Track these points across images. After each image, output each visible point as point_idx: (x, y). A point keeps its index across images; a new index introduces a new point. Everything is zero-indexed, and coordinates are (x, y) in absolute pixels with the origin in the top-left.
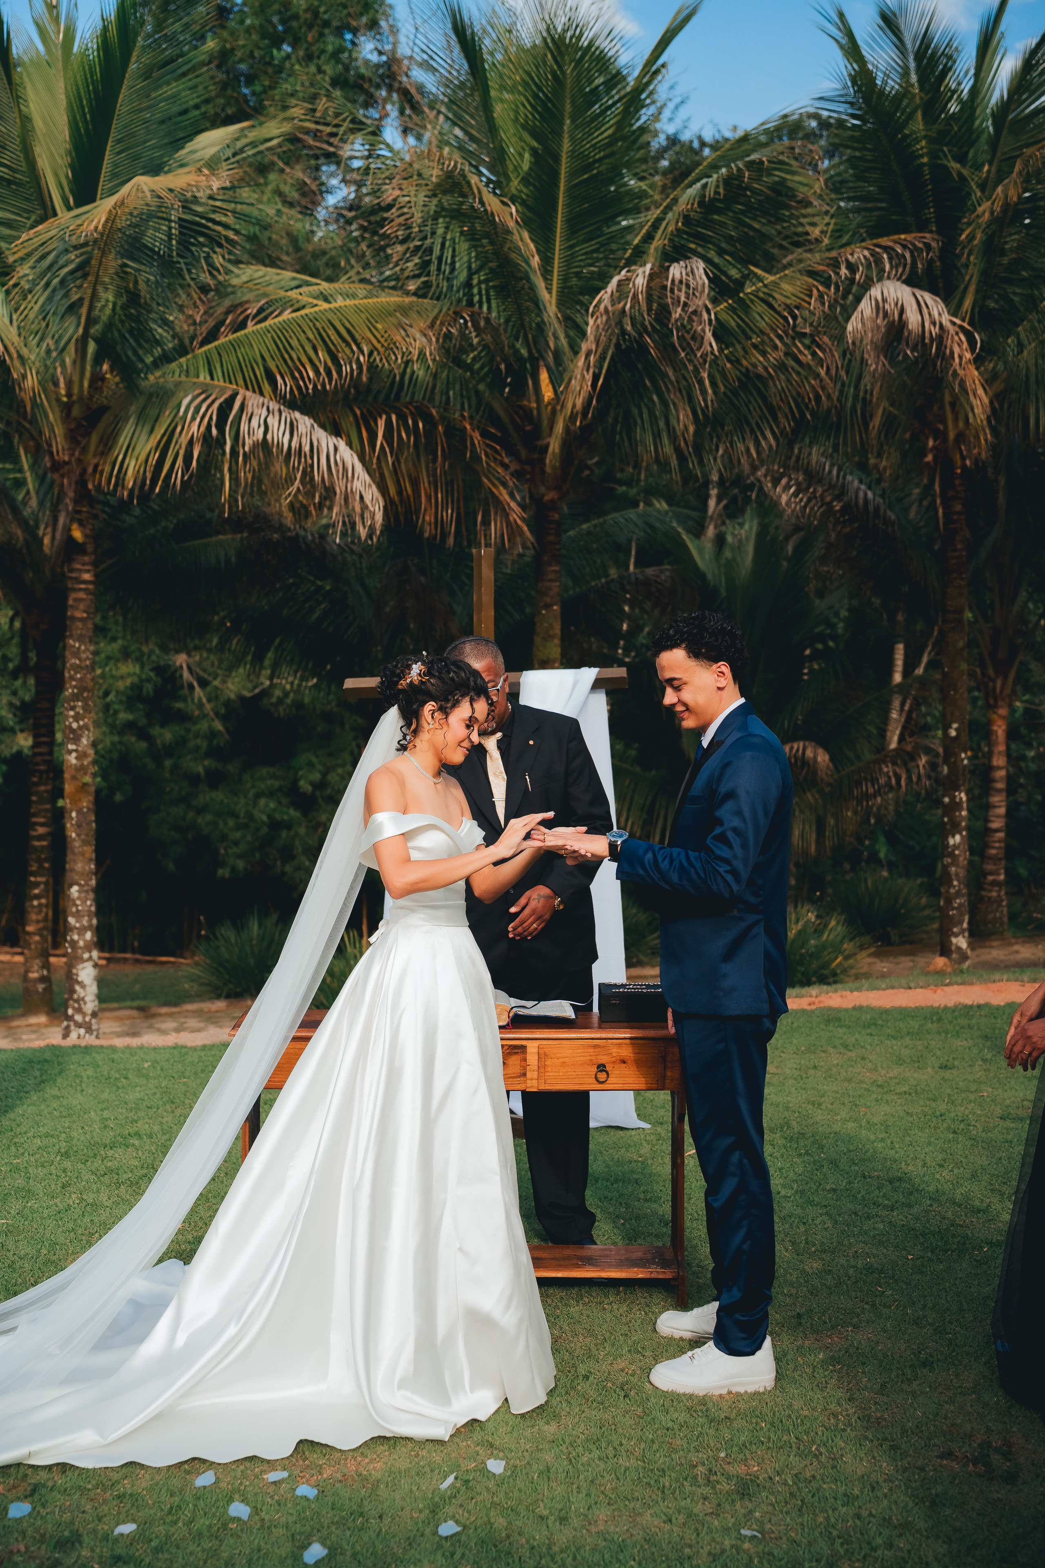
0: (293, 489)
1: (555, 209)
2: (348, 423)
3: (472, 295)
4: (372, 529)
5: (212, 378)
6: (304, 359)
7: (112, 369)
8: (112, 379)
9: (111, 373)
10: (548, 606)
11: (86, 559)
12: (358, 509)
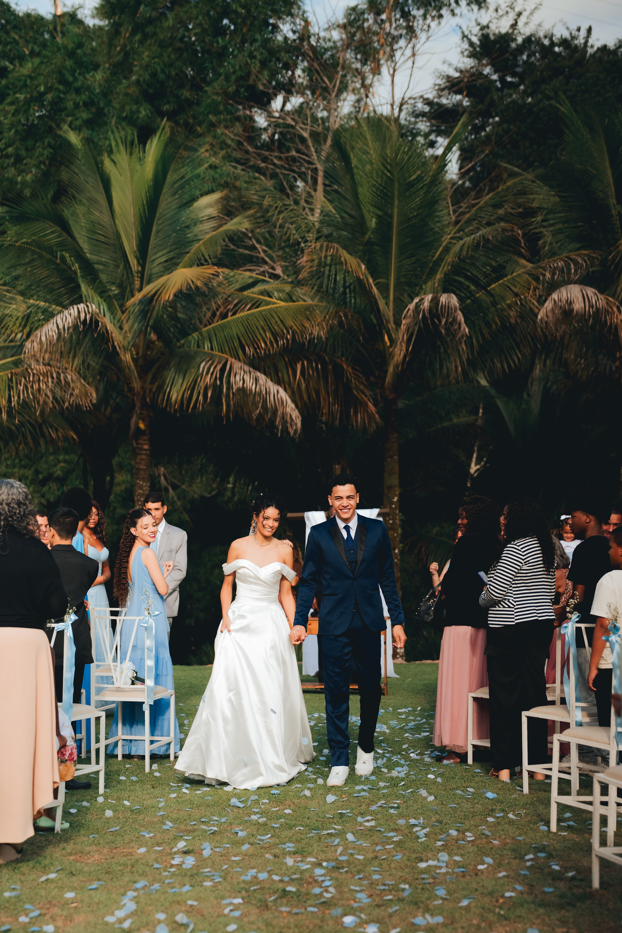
0: (258, 411)
1: (390, 241)
2: (281, 365)
3: (346, 298)
4: (296, 431)
5: (212, 349)
6: (259, 337)
7: (158, 339)
8: (159, 344)
9: (158, 341)
10: (391, 457)
11: (146, 438)
12: (289, 420)
